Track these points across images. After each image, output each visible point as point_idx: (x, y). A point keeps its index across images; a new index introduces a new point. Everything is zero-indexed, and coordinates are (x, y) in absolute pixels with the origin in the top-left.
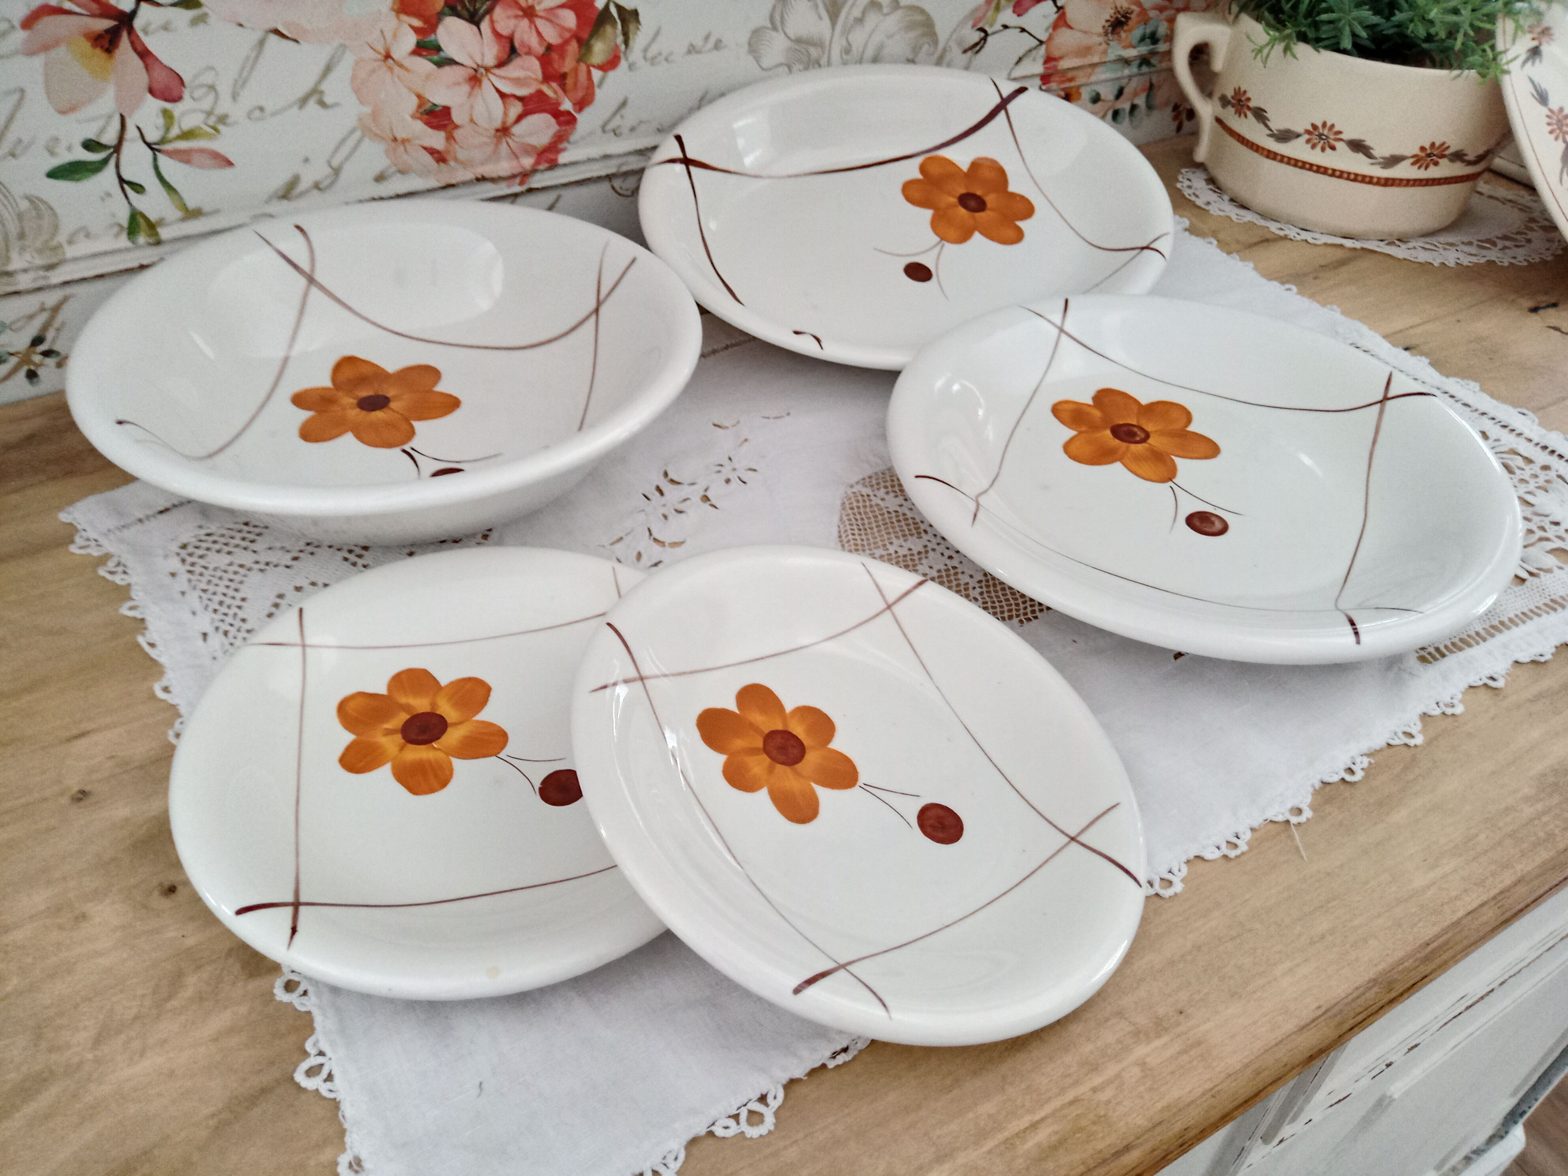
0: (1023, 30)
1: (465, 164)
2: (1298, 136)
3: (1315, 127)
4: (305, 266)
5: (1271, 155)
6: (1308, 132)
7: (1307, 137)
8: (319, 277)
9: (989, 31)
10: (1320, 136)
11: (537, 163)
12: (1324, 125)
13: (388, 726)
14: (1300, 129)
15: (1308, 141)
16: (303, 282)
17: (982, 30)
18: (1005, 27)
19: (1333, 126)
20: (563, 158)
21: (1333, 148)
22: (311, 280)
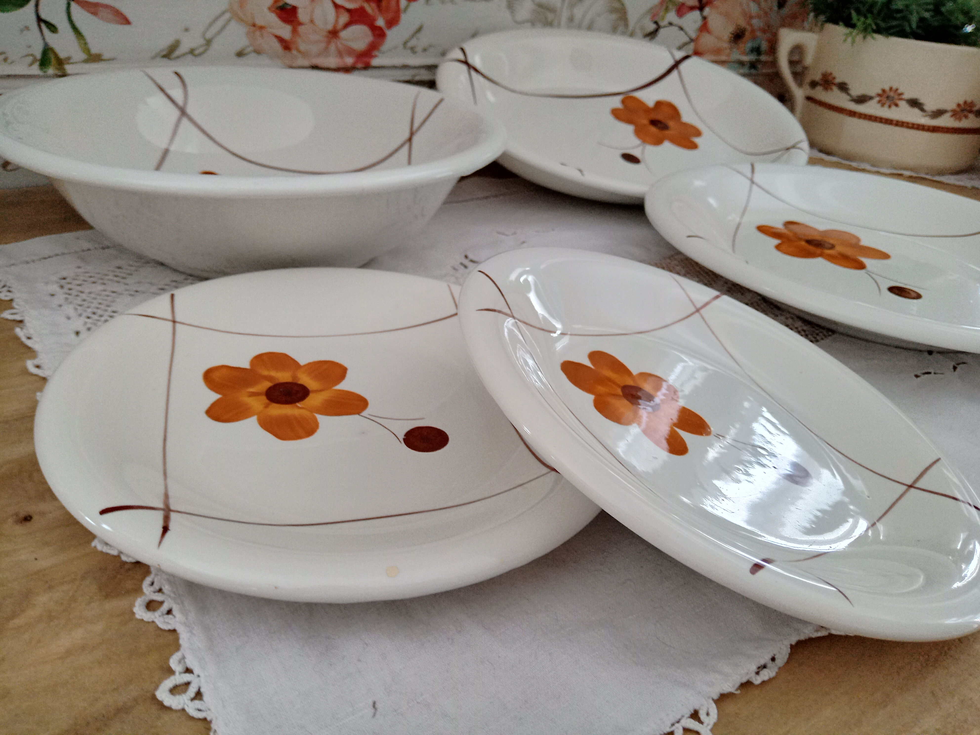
0: (681, 29)
1: (304, 54)
2: (871, 98)
3: (884, 91)
4: (180, 101)
5: (852, 114)
6: (879, 95)
7: (878, 99)
8: (190, 110)
9: (662, 24)
10: (888, 97)
11: (356, 62)
12: (891, 89)
13: (251, 390)
14: (872, 93)
15: (879, 102)
16: (176, 113)
17: (656, 23)
18: (671, 24)
19: (897, 90)
20: (375, 62)
21: (897, 105)
22: (183, 112)
